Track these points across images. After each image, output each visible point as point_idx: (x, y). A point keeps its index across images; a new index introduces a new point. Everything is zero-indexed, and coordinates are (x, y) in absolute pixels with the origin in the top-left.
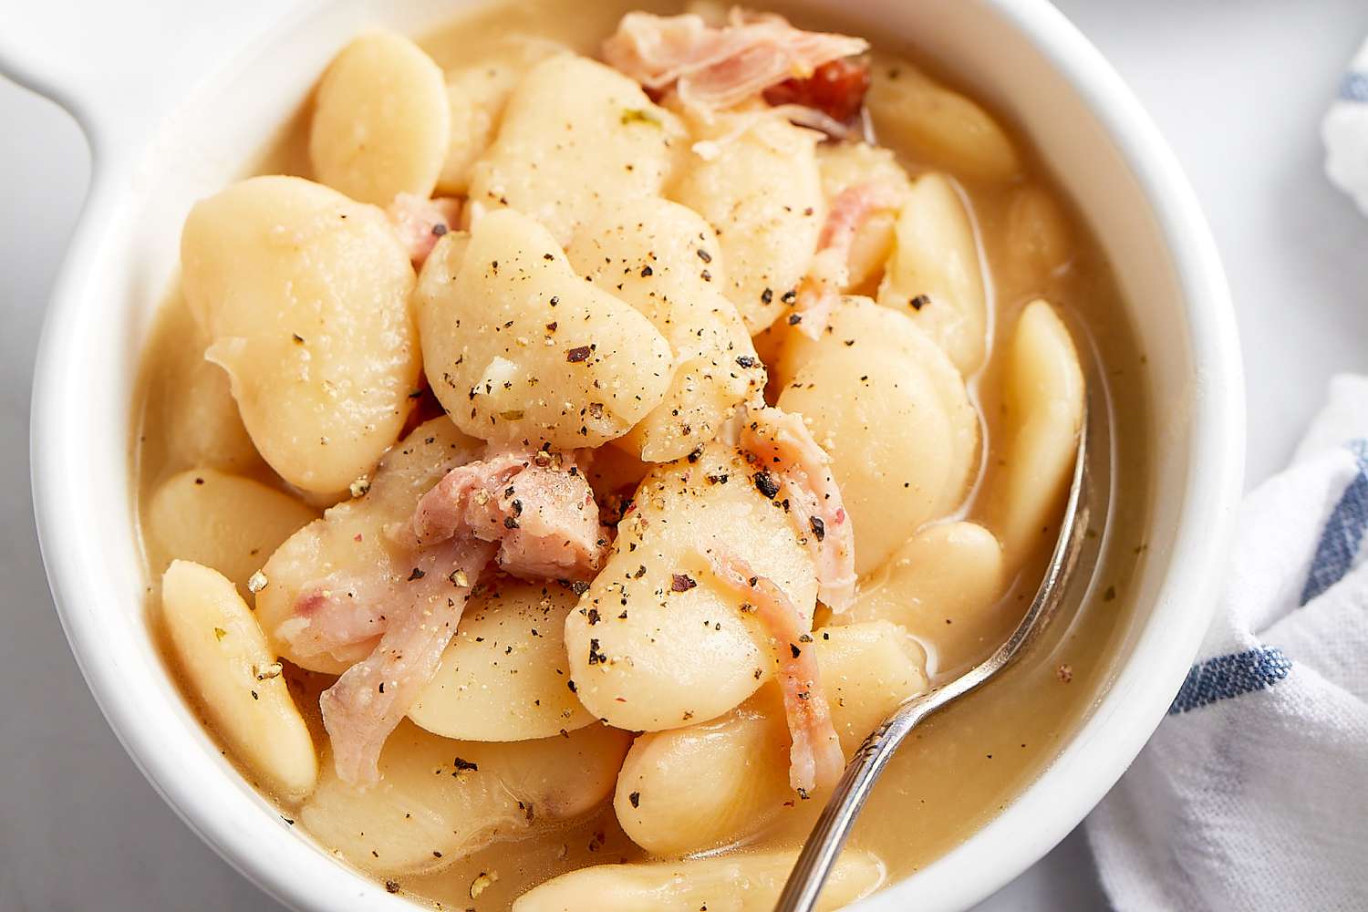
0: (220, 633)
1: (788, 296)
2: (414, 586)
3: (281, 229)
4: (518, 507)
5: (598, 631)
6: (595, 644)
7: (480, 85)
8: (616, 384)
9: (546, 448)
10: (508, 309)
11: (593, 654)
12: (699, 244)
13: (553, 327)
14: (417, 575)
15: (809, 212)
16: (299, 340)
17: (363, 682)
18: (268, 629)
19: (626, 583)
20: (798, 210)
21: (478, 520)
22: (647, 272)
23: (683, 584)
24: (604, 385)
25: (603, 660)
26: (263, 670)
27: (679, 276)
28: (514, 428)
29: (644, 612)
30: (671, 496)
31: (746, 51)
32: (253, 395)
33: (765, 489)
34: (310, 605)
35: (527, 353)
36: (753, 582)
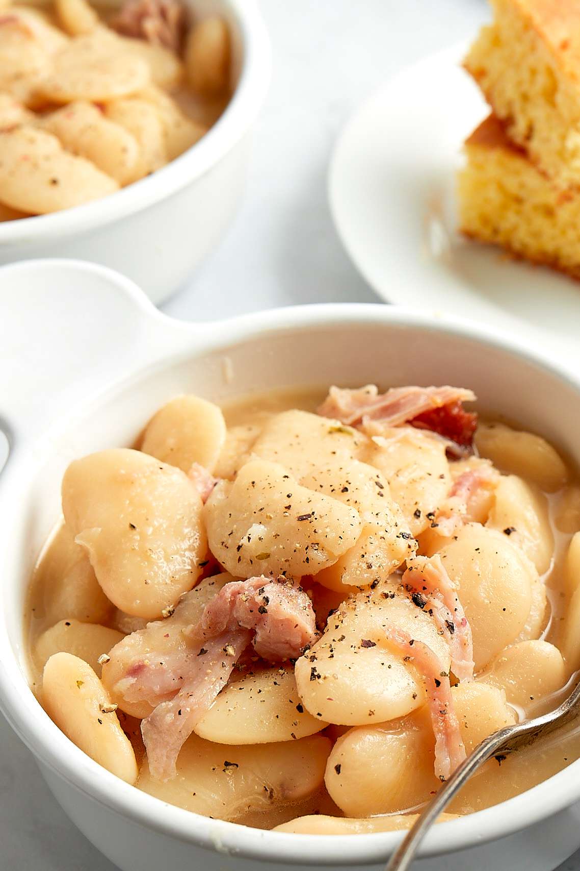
0: (79, 683)
1: (430, 514)
2: (201, 658)
3: (123, 472)
4: (267, 600)
5: (315, 664)
6: (314, 669)
7: (241, 433)
8: (328, 530)
9: (284, 573)
10: (261, 502)
11: (312, 674)
12: (377, 480)
13: (289, 507)
14: (203, 652)
15: (442, 477)
16: (133, 527)
17: (169, 711)
18: (109, 687)
19: (333, 644)
20: (436, 475)
21: (241, 613)
22: (346, 490)
23: (368, 644)
24: (320, 531)
25: (319, 677)
26: (107, 705)
27: (365, 492)
28: (264, 564)
29: (344, 653)
31: (404, 398)
32: (104, 561)
33: (417, 602)
34: (137, 670)
35: (272, 522)
36: (411, 643)
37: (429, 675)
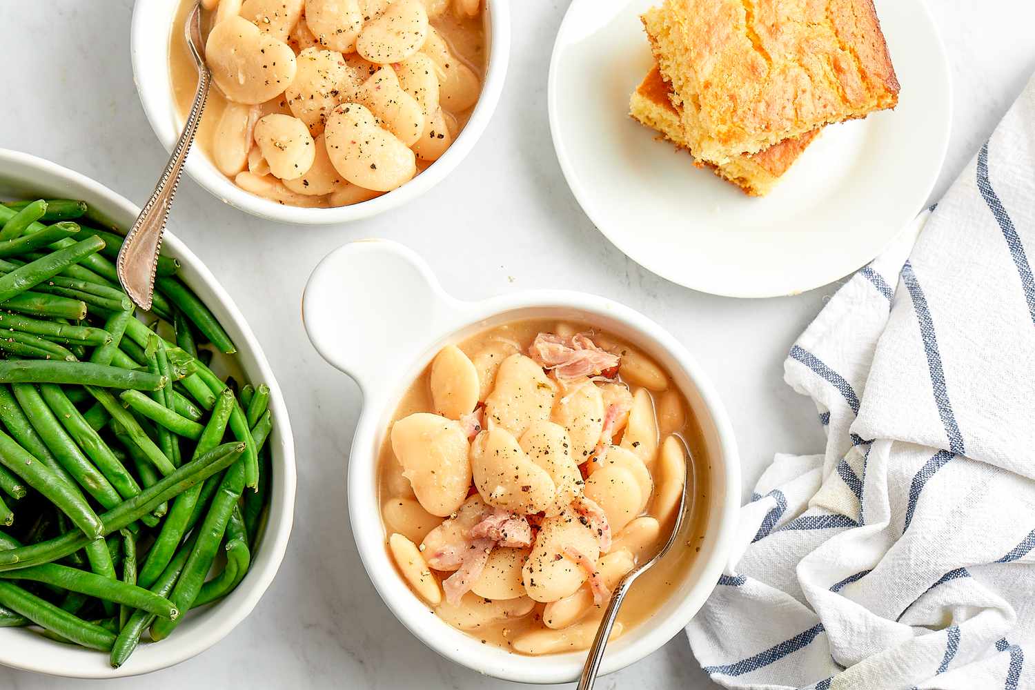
0: (411, 563)
1: (592, 452)
2: (472, 550)
4: (506, 535)
5: (533, 576)
6: (532, 580)
7: (487, 360)
8: (537, 500)
9: (514, 514)
10: (501, 469)
11: (532, 583)
12: (564, 441)
13: (517, 477)
14: (473, 547)
15: (599, 420)
16: (433, 472)
17: (457, 580)
18: (426, 561)
19: (541, 558)
20: (596, 420)
21: (493, 534)
22: (547, 453)
23: (559, 557)
24: (534, 500)
25: (535, 585)
26: (425, 573)
27: (557, 454)
28: (504, 507)
29: (547, 567)
30: (553, 526)
31: (578, 362)
32: (419, 488)
33: (582, 521)
34: (439, 555)
35: (509, 485)
36: (580, 557)
37: (589, 572)
